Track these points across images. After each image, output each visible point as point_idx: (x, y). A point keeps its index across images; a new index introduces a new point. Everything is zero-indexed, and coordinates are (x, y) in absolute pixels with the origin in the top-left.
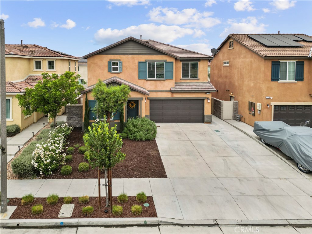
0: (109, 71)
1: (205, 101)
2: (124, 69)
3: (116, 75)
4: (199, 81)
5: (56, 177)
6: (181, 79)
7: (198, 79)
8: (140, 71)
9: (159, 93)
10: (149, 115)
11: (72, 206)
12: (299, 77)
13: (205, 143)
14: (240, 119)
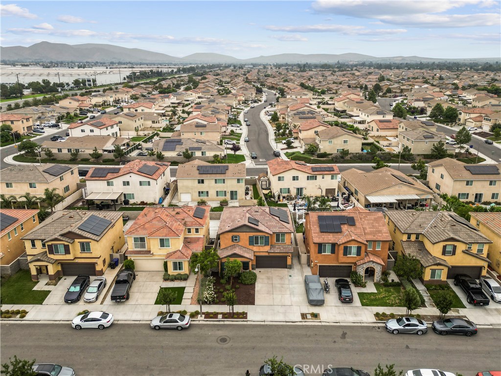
0: (233, 241)
1: (288, 257)
2: (241, 240)
3: (237, 243)
4: (285, 244)
5: (213, 304)
6: (275, 243)
8: (250, 241)
9: (261, 253)
10: (255, 264)
12: (333, 251)
13: (279, 286)
14: (309, 265)
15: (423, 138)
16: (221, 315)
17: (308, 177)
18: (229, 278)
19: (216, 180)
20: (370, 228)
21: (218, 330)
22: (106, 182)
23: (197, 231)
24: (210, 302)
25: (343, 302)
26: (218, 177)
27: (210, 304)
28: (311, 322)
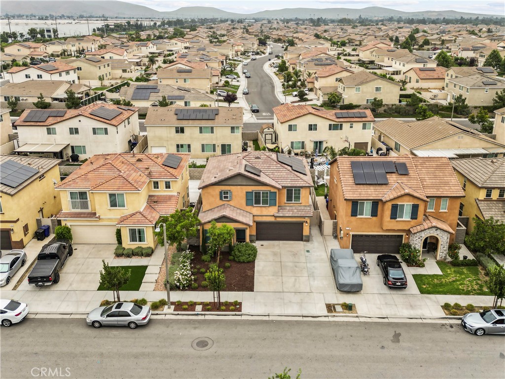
0: (221, 199)
1: (304, 223)
2: (234, 197)
3: (227, 202)
4: (301, 205)
5: (189, 290)
6: (285, 203)
7: (301, 203)
8: (247, 200)
9: (264, 217)
10: (255, 234)
12: (374, 213)
13: (290, 264)
14: (336, 237)
15: (482, 84)
16: (201, 306)
17: (330, 125)
18: (215, 253)
19: (201, 128)
20: (430, 179)
21: (195, 328)
22: (45, 128)
23: (168, 186)
24: (184, 287)
25: (390, 288)
26: (204, 124)
27: (184, 289)
28: (342, 317)
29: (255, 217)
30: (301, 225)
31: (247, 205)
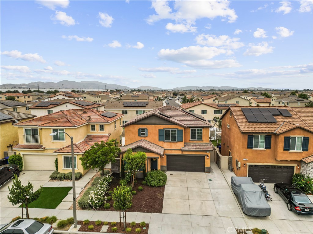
0: (139, 135)
1: (206, 157)
2: (149, 134)
3: (144, 138)
4: (203, 142)
5: (101, 210)
6: (190, 141)
7: (202, 141)
8: (159, 136)
9: (173, 151)
10: (166, 165)
11: (108, 226)
12: (268, 146)
13: (196, 190)
14: (232, 170)
23: (102, 127)
24: (96, 205)
27: (97, 209)
29: (166, 151)
30: (203, 157)
31: (159, 140)
